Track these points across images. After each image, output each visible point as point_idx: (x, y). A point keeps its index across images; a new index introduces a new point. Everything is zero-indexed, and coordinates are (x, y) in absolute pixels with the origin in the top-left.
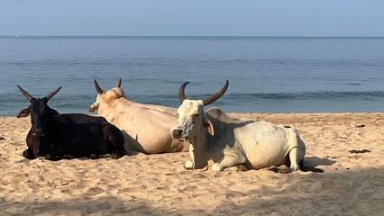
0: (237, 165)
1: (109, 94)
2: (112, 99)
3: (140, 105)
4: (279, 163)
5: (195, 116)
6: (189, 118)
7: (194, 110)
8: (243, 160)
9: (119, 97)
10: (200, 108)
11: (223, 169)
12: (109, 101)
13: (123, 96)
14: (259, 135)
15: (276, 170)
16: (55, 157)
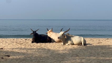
0: (71, 44)
1: (49, 31)
2: (50, 32)
3: (55, 33)
4: (80, 44)
5: (62, 35)
6: (61, 35)
7: (62, 33)
8: (72, 43)
9: (51, 31)
10: (64, 33)
11: (68, 45)
12: (49, 32)
13: (52, 31)
14: (76, 38)
15: (79, 45)
16: (37, 43)
